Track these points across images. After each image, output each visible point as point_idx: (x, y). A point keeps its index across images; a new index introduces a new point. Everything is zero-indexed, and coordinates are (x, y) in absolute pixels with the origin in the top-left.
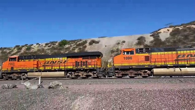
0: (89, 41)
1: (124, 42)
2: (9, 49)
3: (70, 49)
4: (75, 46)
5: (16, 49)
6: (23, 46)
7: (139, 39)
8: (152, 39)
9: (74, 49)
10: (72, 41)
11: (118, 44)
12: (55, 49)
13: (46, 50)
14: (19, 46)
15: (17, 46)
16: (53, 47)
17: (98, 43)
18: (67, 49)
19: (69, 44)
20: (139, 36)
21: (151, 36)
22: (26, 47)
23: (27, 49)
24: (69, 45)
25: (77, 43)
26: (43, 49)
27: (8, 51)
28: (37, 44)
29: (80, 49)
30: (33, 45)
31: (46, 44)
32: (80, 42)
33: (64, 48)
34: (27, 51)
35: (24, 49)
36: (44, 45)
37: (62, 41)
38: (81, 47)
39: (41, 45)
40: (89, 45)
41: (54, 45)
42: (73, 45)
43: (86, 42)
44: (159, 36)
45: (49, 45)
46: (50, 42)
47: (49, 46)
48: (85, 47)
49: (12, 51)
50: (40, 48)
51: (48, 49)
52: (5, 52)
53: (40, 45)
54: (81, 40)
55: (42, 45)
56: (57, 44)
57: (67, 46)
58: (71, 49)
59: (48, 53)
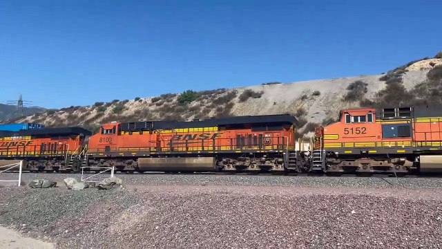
0: (240, 92)
1: (317, 94)
2: (82, 110)
3: (200, 109)
4: (210, 104)
5: (95, 110)
6: (109, 105)
7: (351, 87)
8: (383, 86)
9: (207, 111)
10: (205, 93)
11: (304, 98)
12: (172, 110)
13: (152, 112)
14: (102, 103)
15: (98, 104)
16: (166, 106)
17: (260, 97)
18: (193, 109)
19: (199, 100)
20: (352, 80)
21: (380, 79)
22: (115, 107)
23: (115, 111)
24: (199, 103)
25: (214, 97)
26: (146, 111)
27: (81, 115)
28: (137, 99)
29: (219, 110)
30: (127, 101)
31: (154, 100)
32: (222, 95)
33: (186, 109)
34: (116, 115)
35: (110, 110)
36: (150, 102)
37: (184, 92)
38: (223, 106)
39: (142, 103)
40: (240, 102)
41: (168, 101)
42: (206, 101)
43: (233, 95)
44: (400, 79)
45: (160, 101)
46: (162, 95)
47: (157, 105)
48: (231, 106)
49: (88, 114)
50: (141, 108)
51: (156, 111)
52: (75, 117)
53: (141, 101)
54: (223, 91)
55: (146, 103)
56: (175, 100)
57: (194, 104)
58: (201, 111)
59: (155, 118)
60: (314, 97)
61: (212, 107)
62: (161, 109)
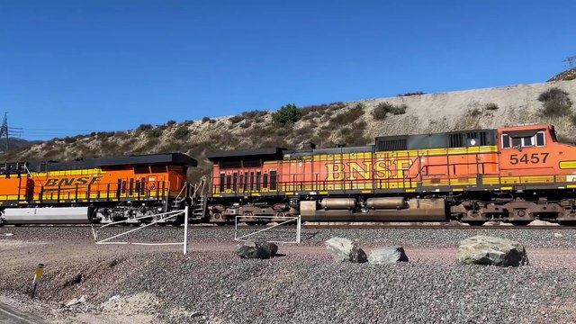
0: (369, 108)
1: (493, 107)
2: (122, 135)
3: (313, 132)
4: (327, 124)
5: (142, 135)
6: (163, 128)
7: (544, 97)
9: (325, 133)
11: (475, 113)
12: (264, 133)
13: (238, 135)
14: (150, 126)
15: (144, 128)
16: (255, 128)
17: (403, 113)
18: (303, 132)
19: (306, 119)
22: (173, 131)
24: (308, 123)
25: (330, 114)
26: (228, 136)
27: (121, 142)
28: (205, 120)
29: (345, 132)
30: (191, 122)
31: (235, 120)
32: (341, 111)
33: (291, 131)
34: (180, 141)
35: (166, 135)
36: (228, 123)
37: (283, 108)
38: (349, 126)
39: (217, 124)
40: (375, 120)
41: (258, 122)
42: (318, 120)
43: (358, 111)
45: (244, 121)
46: (244, 114)
48: (363, 125)
49: (134, 141)
50: (216, 132)
51: (244, 135)
52: (114, 145)
53: (214, 122)
54: (341, 106)
56: (268, 119)
57: (301, 124)
58: (315, 134)
59: (246, 145)
60: (490, 111)
61: (331, 128)
62: (250, 133)
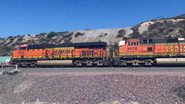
0: (75, 33)
1: (106, 34)
2: (3, 39)
3: (57, 40)
4: (62, 38)
5: (9, 40)
6: (15, 37)
7: (120, 32)
8: (131, 32)
9: (60, 41)
10: (60, 33)
11: (101, 36)
12: (44, 40)
13: (36, 41)
14: (12, 37)
15: (10, 37)
16: (42, 38)
17: (83, 35)
18: (54, 40)
20: (120, 29)
21: (131, 29)
22: (18, 38)
23: (19, 40)
24: (57, 37)
25: (64, 35)
26: (33, 40)
27: (2, 42)
28: (29, 35)
29: (66, 40)
30: (24, 36)
31: (37, 36)
32: (67, 34)
33: (51, 39)
34: (19, 42)
35: (16, 40)
36: (35, 36)
37: (50, 33)
38: (67, 39)
39: (31, 37)
40: (75, 37)
41: (43, 36)
42: (60, 36)
43: (72, 34)
44: (138, 29)
45: (39, 36)
46: (40, 34)
47: (38, 38)
48: (71, 39)
49: (5, 41)
50: (30, 39)
51: (38, 40)
53: (31, 36)
54: (68, 32)
55: (33, 37)
56: (46, 36)
57: (55, 38)
59: (37, 43)
60: (105, 36)
61: (63, 39)
62: (40, 40)
